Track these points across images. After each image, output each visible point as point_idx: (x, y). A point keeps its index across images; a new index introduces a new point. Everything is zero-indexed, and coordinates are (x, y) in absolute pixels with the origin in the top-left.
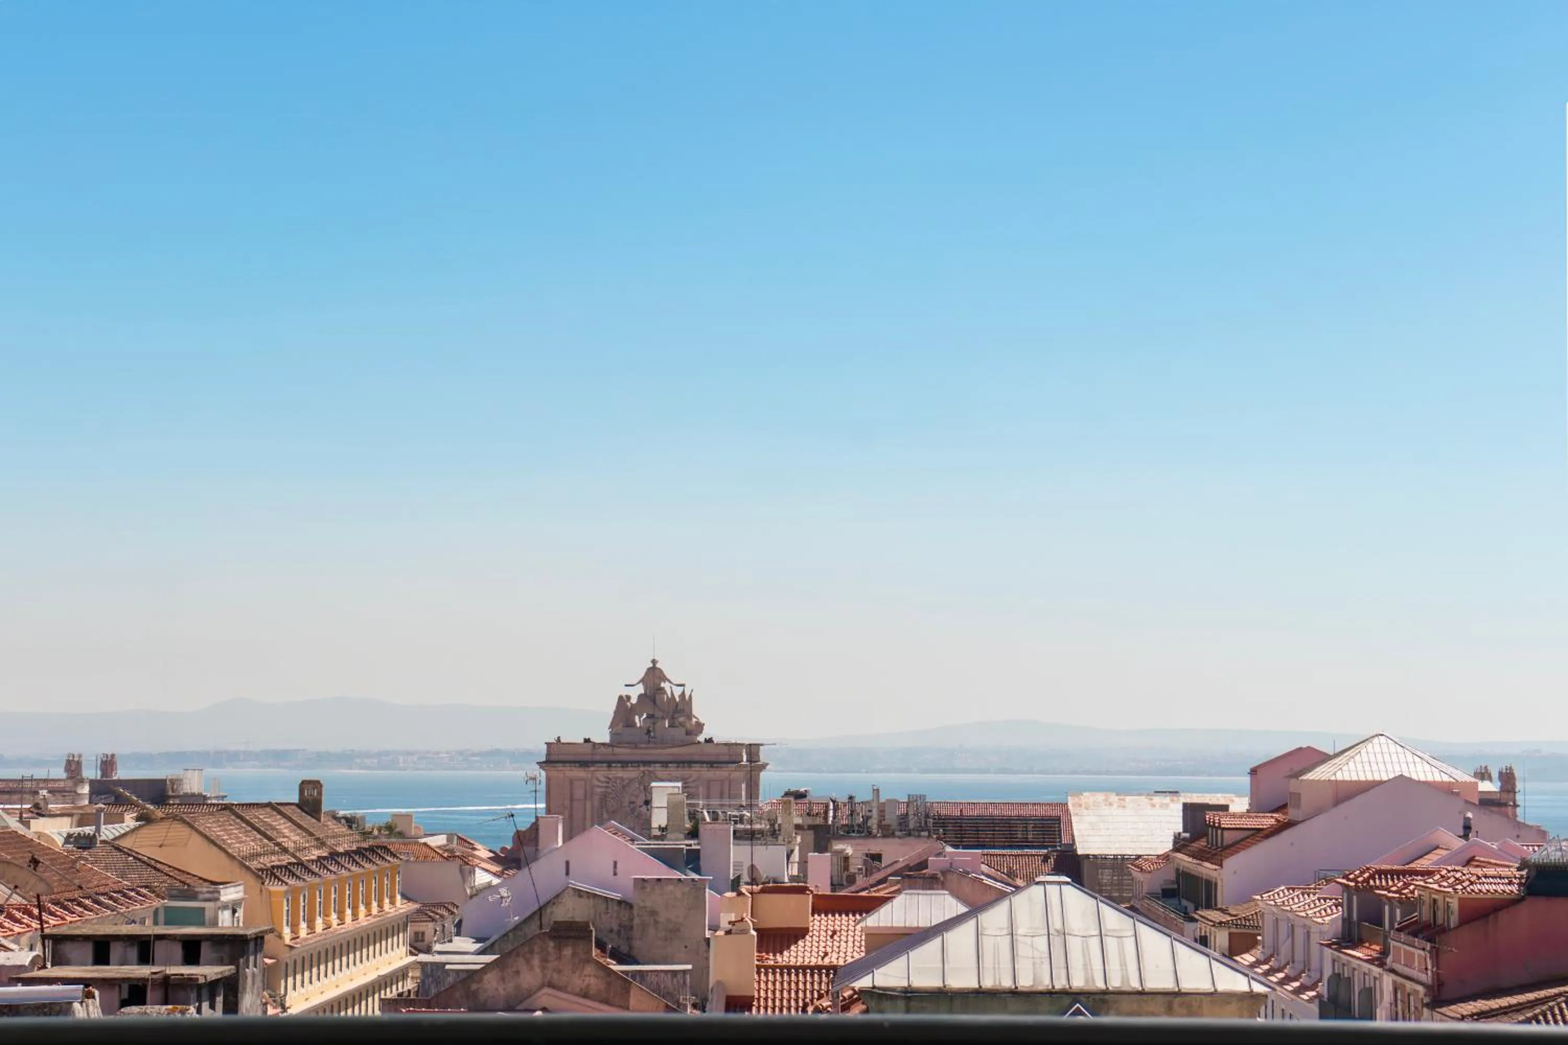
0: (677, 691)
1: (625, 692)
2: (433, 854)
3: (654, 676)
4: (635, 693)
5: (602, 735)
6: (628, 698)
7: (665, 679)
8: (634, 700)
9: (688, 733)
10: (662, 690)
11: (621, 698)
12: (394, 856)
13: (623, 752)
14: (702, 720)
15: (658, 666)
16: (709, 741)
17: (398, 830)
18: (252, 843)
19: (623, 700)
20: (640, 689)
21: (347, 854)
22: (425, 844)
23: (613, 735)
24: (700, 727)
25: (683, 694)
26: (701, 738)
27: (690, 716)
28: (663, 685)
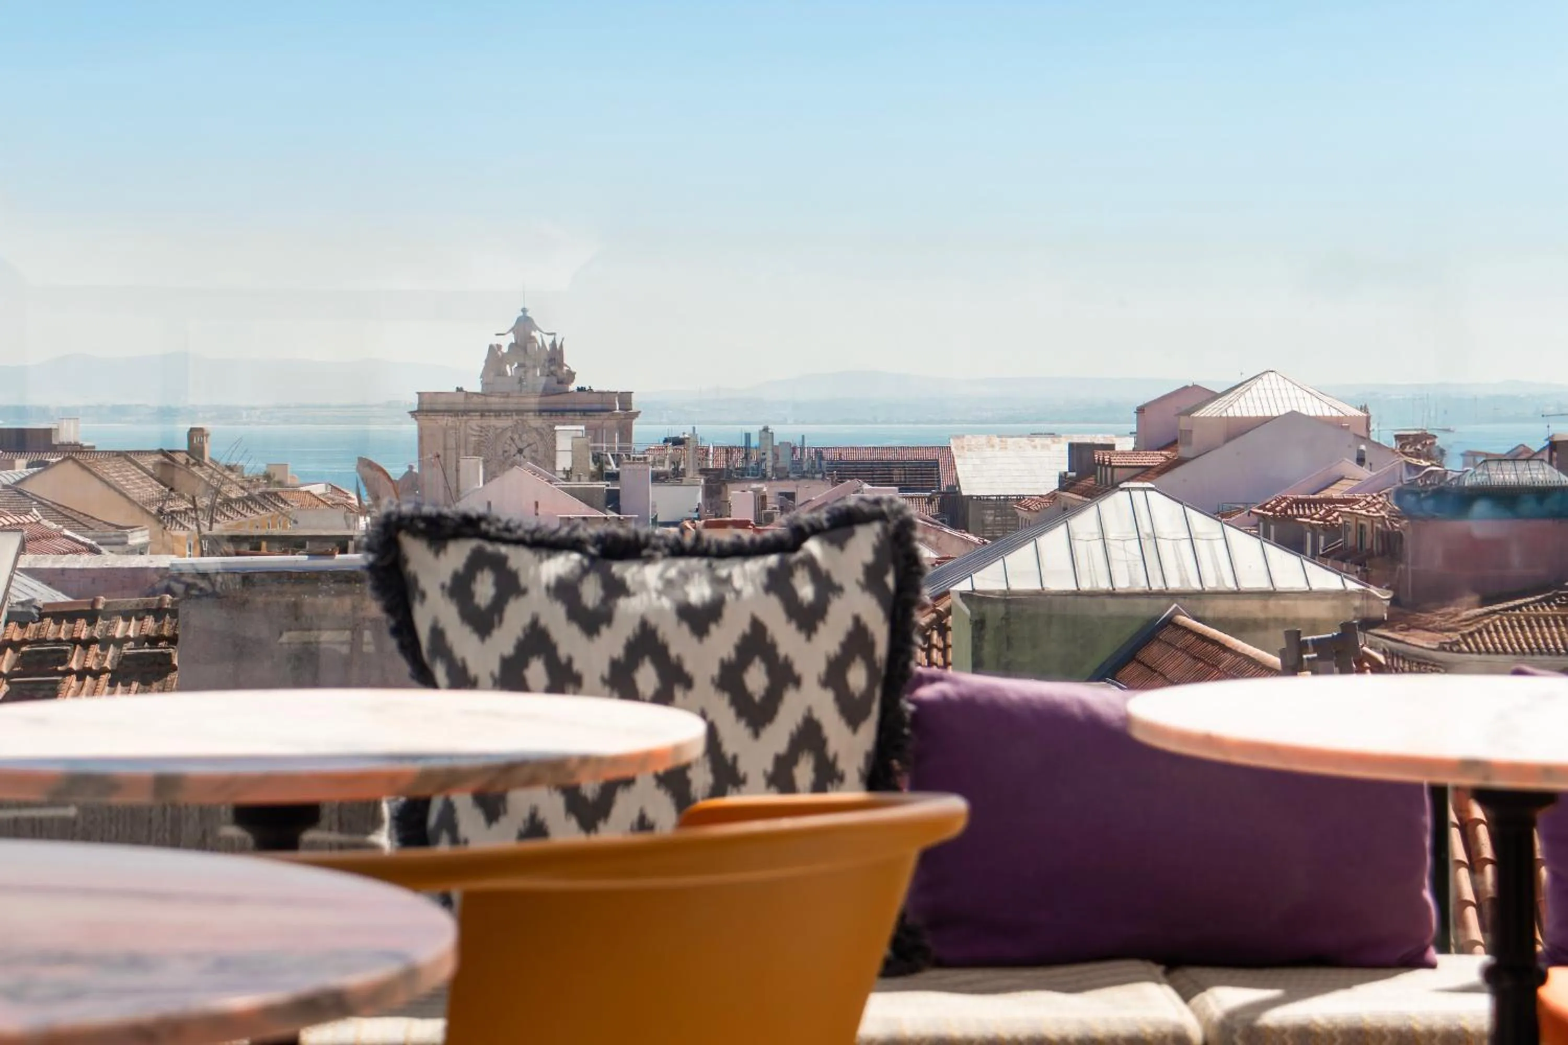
0: (548, 340)
1: (496, 341)
2: (316, 502)
3: (524, 325)
4: (506, 342)
5: (475, 386)
6: (499, 347)
7: (536, 328)
8: (505, 349)
9: (560, 382)
10: (533, 339)
11: (491, 347)
12: (285, 502)
13: (495, 402)
14: (573, 369)
15: (529, 314)
16: (581, 390)
17: (276, 479)
18: (150, 489)
19: (493, 350)
20: (511, 338)
21: (238, 500)
22: (308, 492)
23: (484, 384)
24: (571, 376)
25: (554, 343)
26: (573, 387)
27: (561, 364)
28: (533, 334)
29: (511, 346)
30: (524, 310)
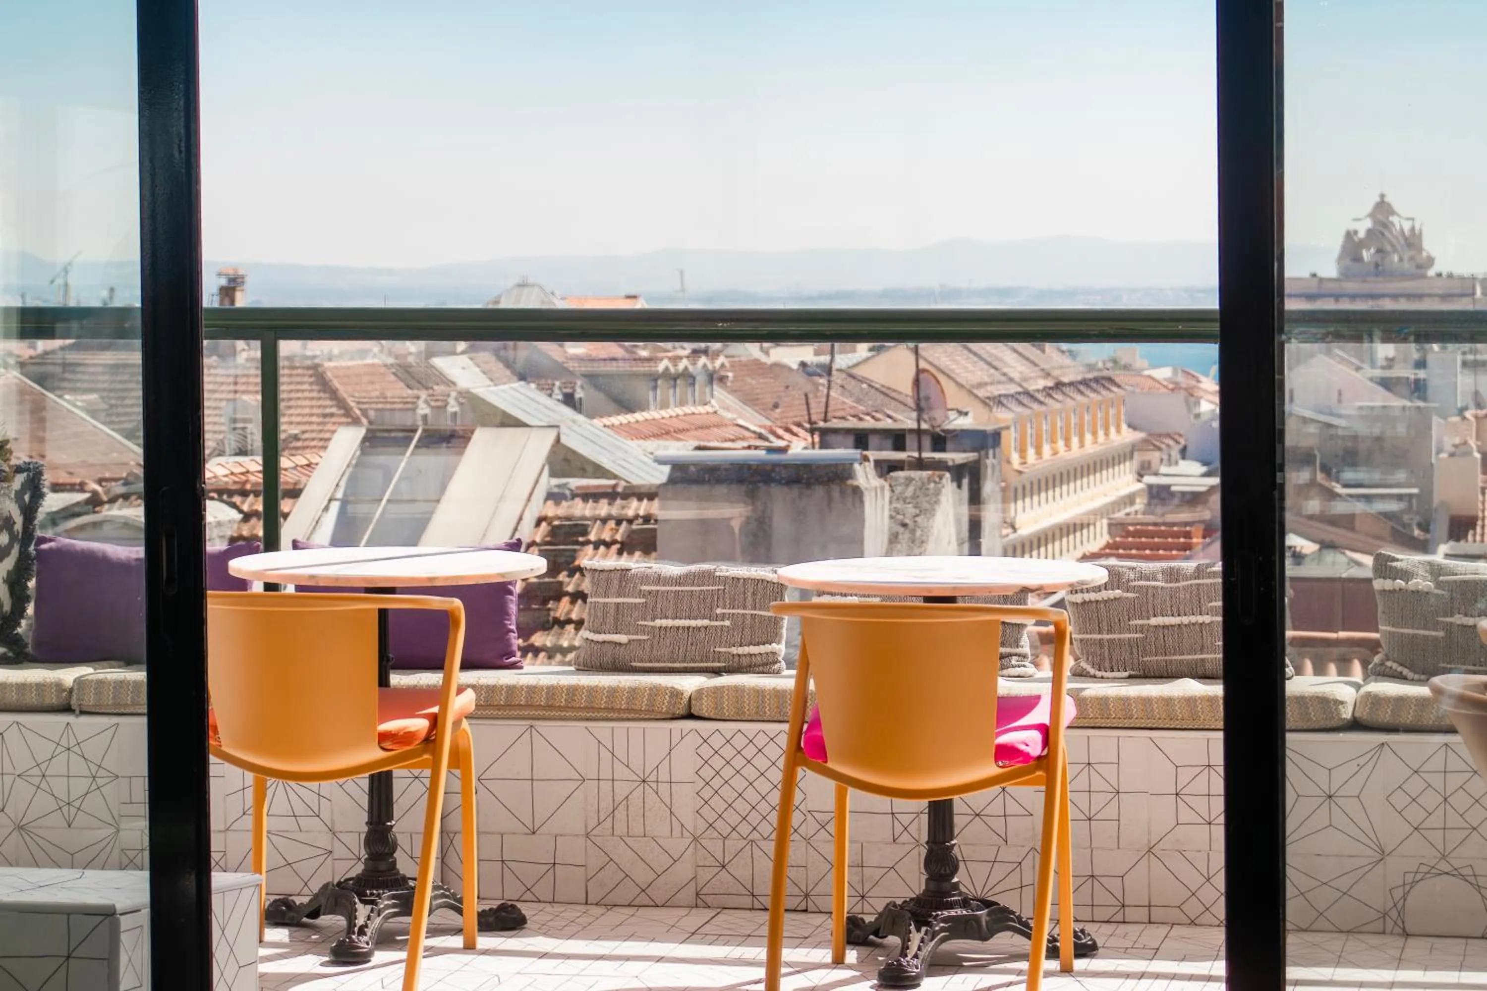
0: (1407, 226)
1: (1352, 226)
2: (1157, 385)
3: (1383, 209)
4: (1363, 227)
5: (1329, 270)
6: (1356, 232)
7: (1392, 212)
8: (1362, 234)
9: (1419, 267)
10: (1391, 224)
11: (1348, 232)
12: (1119, 386)
13: (1351, 287)
14: (1433, 254)
15: (1387, 199)
16: (1439, 275)
17: (1123, 362)
18: (979, 373)
19: (1350, 235)
20: (1368, 224)
21: (1071, 384)
22: (1150, 377)
23: (1341, 269)
24: (1431, 261)
25: (1413, 229)
26: (1431, 273)
27: (1420, 249)
28: (1391, 218)
29: (1369, 232)
30: (1382, 196)
